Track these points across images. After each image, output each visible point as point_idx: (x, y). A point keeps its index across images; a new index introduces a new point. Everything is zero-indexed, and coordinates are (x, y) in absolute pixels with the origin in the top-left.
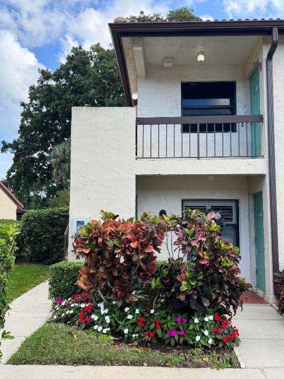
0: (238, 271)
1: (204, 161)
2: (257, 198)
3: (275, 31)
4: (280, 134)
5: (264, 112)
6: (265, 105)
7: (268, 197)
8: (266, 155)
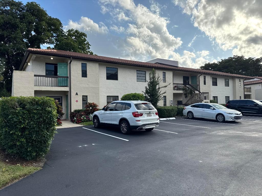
0: (62, 111)
1: (54, 87)
2: (67, 96)
3: (71, 58)
4: (72, 82)
5: (69, 76)
6: (69, 75)
7: (69, 96)
8: (69, 87)
